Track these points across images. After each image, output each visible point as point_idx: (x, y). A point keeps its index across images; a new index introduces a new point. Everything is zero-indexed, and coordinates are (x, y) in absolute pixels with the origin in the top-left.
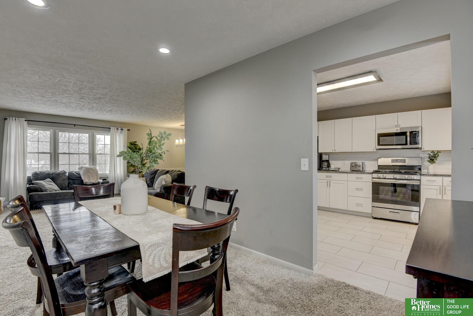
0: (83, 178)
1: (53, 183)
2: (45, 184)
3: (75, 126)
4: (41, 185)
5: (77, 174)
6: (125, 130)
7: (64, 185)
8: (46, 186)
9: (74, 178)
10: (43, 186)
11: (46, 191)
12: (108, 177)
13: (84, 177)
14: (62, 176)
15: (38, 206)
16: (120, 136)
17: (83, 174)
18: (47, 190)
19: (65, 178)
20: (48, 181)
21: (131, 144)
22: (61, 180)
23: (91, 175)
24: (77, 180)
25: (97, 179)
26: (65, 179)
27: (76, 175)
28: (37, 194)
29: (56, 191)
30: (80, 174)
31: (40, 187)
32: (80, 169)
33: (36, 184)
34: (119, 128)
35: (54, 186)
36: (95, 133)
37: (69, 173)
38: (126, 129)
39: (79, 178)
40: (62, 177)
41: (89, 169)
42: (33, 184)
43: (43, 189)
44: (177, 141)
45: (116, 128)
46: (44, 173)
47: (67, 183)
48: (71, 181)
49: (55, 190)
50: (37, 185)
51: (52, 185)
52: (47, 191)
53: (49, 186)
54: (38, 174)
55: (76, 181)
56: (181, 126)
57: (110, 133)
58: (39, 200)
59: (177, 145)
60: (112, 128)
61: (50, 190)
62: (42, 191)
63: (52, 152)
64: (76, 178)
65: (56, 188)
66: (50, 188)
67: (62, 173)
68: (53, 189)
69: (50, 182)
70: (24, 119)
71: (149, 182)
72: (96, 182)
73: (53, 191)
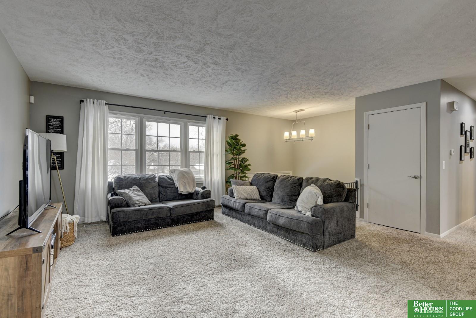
0: (177, 184)
1: (141, 193)
2: (132, 195)
3: (166, 113)
4: (127, 197)
5: (169, 178)
6: (223, 118)
7: (154, 196)
8: (134, 197)
9: (166, 185)
10: (130, 198)
11: (134, 205)
12: (203, 183)
13: (179, 184)
14: (151, 182)
15: (123, 228)
16: (217, 128)
17: (178, 180)
18: (136, 204)
19: (155, 185)
20: (135, 190)
21: (232, 138)
22: (150, 187)
23: (187, 180)
24: (170, 187)
25: (194, 187)
26: (155, 187)
27: (168, 180)
28: (123, 211)
29: (145, 205)
30: (172, 180)
31: (126, 199)
32: (172, 172)
33: (121, 195)
34: (216, 117)
35: (144, 198)
36: (188, 124)
37: (159, 178)
38: (225, 118)
39: (172, 185)
40: (152, 183)
41: (184, 173)
42: (117, 195)
43: (130, 202)
44: (286, 134)
45: (213, 117)
46: (129, 177)
47: (157, 192)
48: (161, 189)
49: (145, 203)
50: (122, 196)
51: (140, 196)
52: (135, 205)
53: (137, 198)
54: (122, 179)
55: (169, 189)
57: (205, 123)
58: (125, 220)
59: (286, 140)
60: (208, 116)
61: (139, 204)
62: (128, 206)
63: (138, 148)
64: (169, 185)
65: (146, 200)
66: (139, 201)
67: (151, 178)
68: (142, 202)
69: (137, 191)
70: (105, 102)
71: (264, 194)
72: (193, 191)
73: (143, 205)
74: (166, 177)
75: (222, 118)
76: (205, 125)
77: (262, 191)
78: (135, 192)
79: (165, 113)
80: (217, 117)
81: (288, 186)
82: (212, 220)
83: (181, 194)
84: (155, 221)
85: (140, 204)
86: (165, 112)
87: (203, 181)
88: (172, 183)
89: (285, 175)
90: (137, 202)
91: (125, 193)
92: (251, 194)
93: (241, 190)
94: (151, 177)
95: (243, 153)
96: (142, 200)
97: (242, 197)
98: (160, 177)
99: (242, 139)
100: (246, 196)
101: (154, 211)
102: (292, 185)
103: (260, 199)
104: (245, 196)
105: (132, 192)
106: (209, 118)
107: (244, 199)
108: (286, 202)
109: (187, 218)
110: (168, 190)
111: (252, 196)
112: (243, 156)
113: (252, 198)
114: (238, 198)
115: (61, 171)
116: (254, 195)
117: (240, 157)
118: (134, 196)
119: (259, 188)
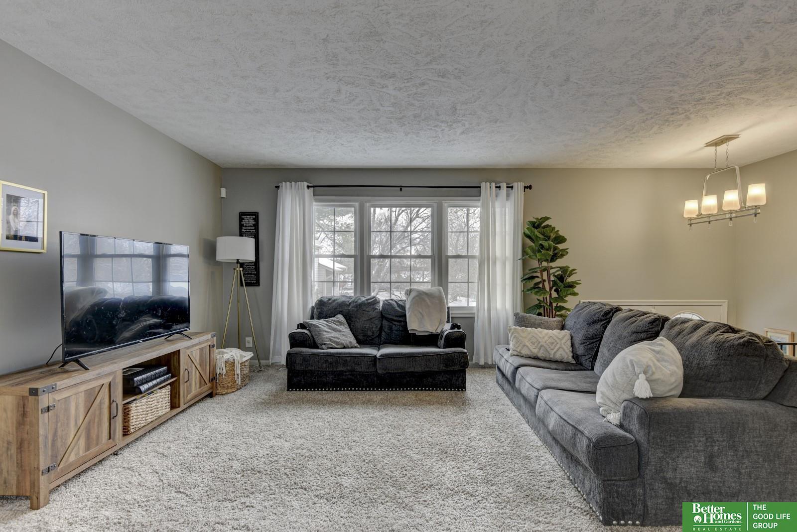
0: (408, 317)
1: (345, 328)
3: (403, 188)
4: (315, 331)
5: (399, 305)
6: (519, 186)
7: (369, 333)
8: (325, 333)
9: (392, 317)
10: (319, 332)
12: (474, 318)
13: (412, 316)
14: (367, 310)
15: (301, 381)
16: (504, 206)
17: (411, 308)
18: (324, 344)
19: (374, 316)
20: (334, 322)
21: (536, 225)
22: (364, 319)
23: (427, 310)
24: (398, 321)
25: (441, 323)
26: (374, 318)
27: (397, 308)
28: (301, 354)
29: (344, 347)
30: (403, 308)
32: (407, 294)
33: (309, 327)
34: (501, 185)
36: (446, 205)
37: (384, 304)
38: (521, 185)
39: (400, 316)
40: (369, 312)
42: (304, 327)
43: (318, 341)
44: (691, 206)
45: (493, 185)
46: (334, 301)
47: (376, 328)
48: (384, 322)
49: (342, 344)
51: (339, 331)
52: (323, 346)
53: (331, 335)
54: (325, 303)
55: (396, 323)
56: (709, 145)
57: (479, 200)
59: (691, 219)
60: (483, 185)
61: (329, 344)
62: (313, 346)
63: (358, 254)
64: (396, 316)
65: (351, 339)
66: (331, 340)
67: (368, 303)
68: (336, 343)
69: (338, 324)
70: (306, 184)
71: (580, 350)
72: (439, 331)
73: (337, 347)
74: (396, 302)
75: (515, 185)
76: (479, 204)
77: (577, 342)
78: (335, 326)
79: (401, 190)
80: (504, 185)
81: (625, 338)
82: (462, 390)
83: (415, 333)
84: (351, 377)
85: (331, 345)
86: (401, 187)
87: (474, 314)
88: (403, 314)
89: (631, 308)
90: (328, 341)
91: (314, 325)
92: (547, 347)
93: (525, 337)
94: (369, 301)
95: (562, 256)
96: (338, 338)
97: (525, 352)
98: (385, 302)
99: (558, 224)
100: (535, 351)
101: (349, 359)
102: (634, 335)
103: (574, 362)
104: (532, 352)
105: (327, 325)
106: (487, 188)
107: (530, 358)
109: (408, 379)
110: (394, 326)
111: (552, 352)
112: (559, 263)
113: (552, 356)
114: (515, 353)
115: (251, 288)
116: (558, 349)
117: (553, 264)
118: (326, 331)
119: (574, 336)
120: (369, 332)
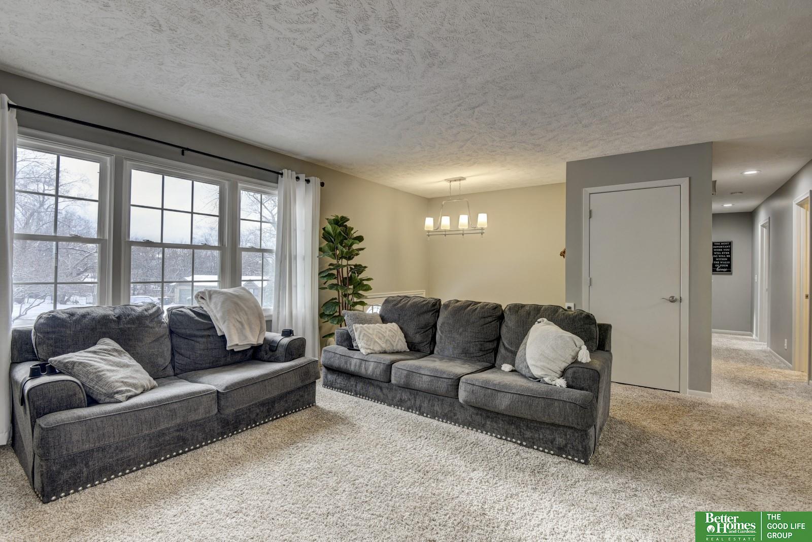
0: (222, 327)
1: (127, 359)
2: (103, 366)
3: (186, 152)
4: (87, 374)
5: (197, 314)
6: (315, 181)
7: (161, 361)
8: (108, 374)
9: (191, 332)
10: (99, 377)
11: (111, 397)
12: (271, 320)
13: (228, 327)
14: (150, 325)
15: (81, 472)
17: (223, 317)
18: (117, 393)
19: (161, 334)
20: (108, 352)
21: (336, 223)
22: (148, 340)
23: (245, 317)
24: (202, 337)
25: (262, 331)
26: (162, 337)
27: (197, 318)
28: (81, 421)
29: (144, 392)
30: (206, 317)
31: (84, 380)
32: (202, 298)
33: (67, 369)
34: (300, 176)
35: (137, 371)
36: (239, 185)
37: (172, 314)
38: (318, 181)
39: (209, 329)
40: (154, 328)
41: (236, 300)
42: (52, 371)
43: (98, 390)
44: (429, 223)
46: (84, 316)
47: (168, 350)
48: (177, 340)
49: (143, 386)
50: (70, 374)
51: (127, 366)
52: (117, 396)
53: (120, 376)
54: (63, 320)
55: (200, 340)
57: (277, 188)
58: (87, 447)
59: (429, 232)
60: (285, 171)
62: (92, 401)
64: (198, 330)
65: (143, 377)
66: (125, 383)
67: (151, 315)
68: (134, 386)
69: (115, 354)
70: (6, 100)
71: (418, 338)
72: (261, 342)
73: (138, 392)
74: (190, 310)
75: (312, 179)
76: (276, 192)
77: (411, 332)
78: (111, 358)
79: (183, 154)
80: (303, 177)
82: (313, 405)
83: (233, 350)
84: (178, 434)
85: (130, 391)
86: (184, 150)
87: (271, 316)
88: (210, 326)
89: (459, 299)
90: (120, 387)
91: (80, 363)
92: (390, 340)
93: (373, 334)
94: (151, 312)
95: (357, 254)
96: (133, 378)
97: (377, 348)
98: (174, 311)
99: (357, 226)
100: (384, 345)
101: (175, 406)
103: (409, 350)
104: (381, 347)
105: (101, 359)
106: (288, 175)
107: (380, 353)
108: (472, 355)
110: (198, 344)
111: (395, 344)
112: (355, 261)
113: (395, 348)
114: (369, 351)
116: (398, 341)
117: (350, 262)
118: (108, 370)
119: (402, 326)
120: (159, 359)
